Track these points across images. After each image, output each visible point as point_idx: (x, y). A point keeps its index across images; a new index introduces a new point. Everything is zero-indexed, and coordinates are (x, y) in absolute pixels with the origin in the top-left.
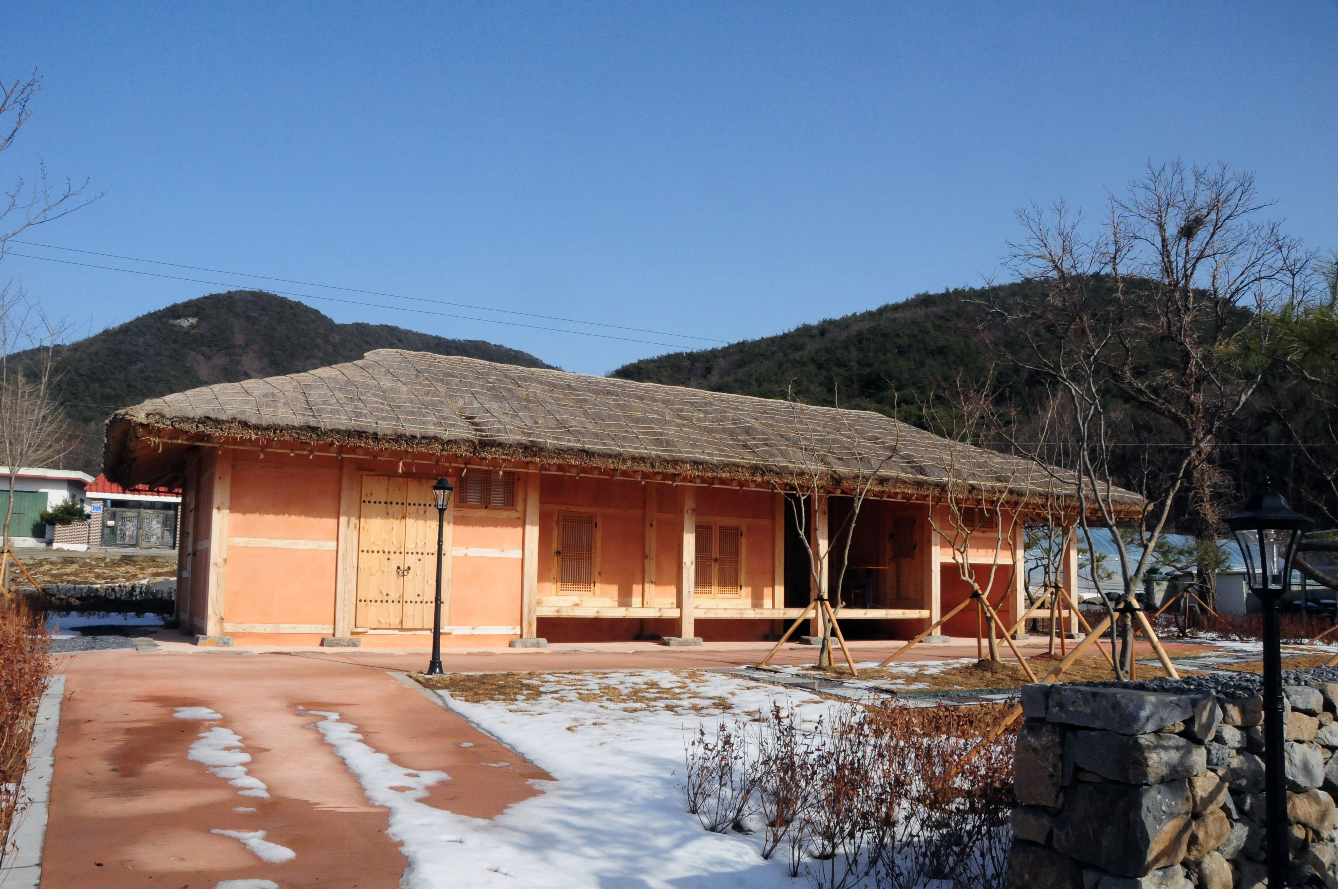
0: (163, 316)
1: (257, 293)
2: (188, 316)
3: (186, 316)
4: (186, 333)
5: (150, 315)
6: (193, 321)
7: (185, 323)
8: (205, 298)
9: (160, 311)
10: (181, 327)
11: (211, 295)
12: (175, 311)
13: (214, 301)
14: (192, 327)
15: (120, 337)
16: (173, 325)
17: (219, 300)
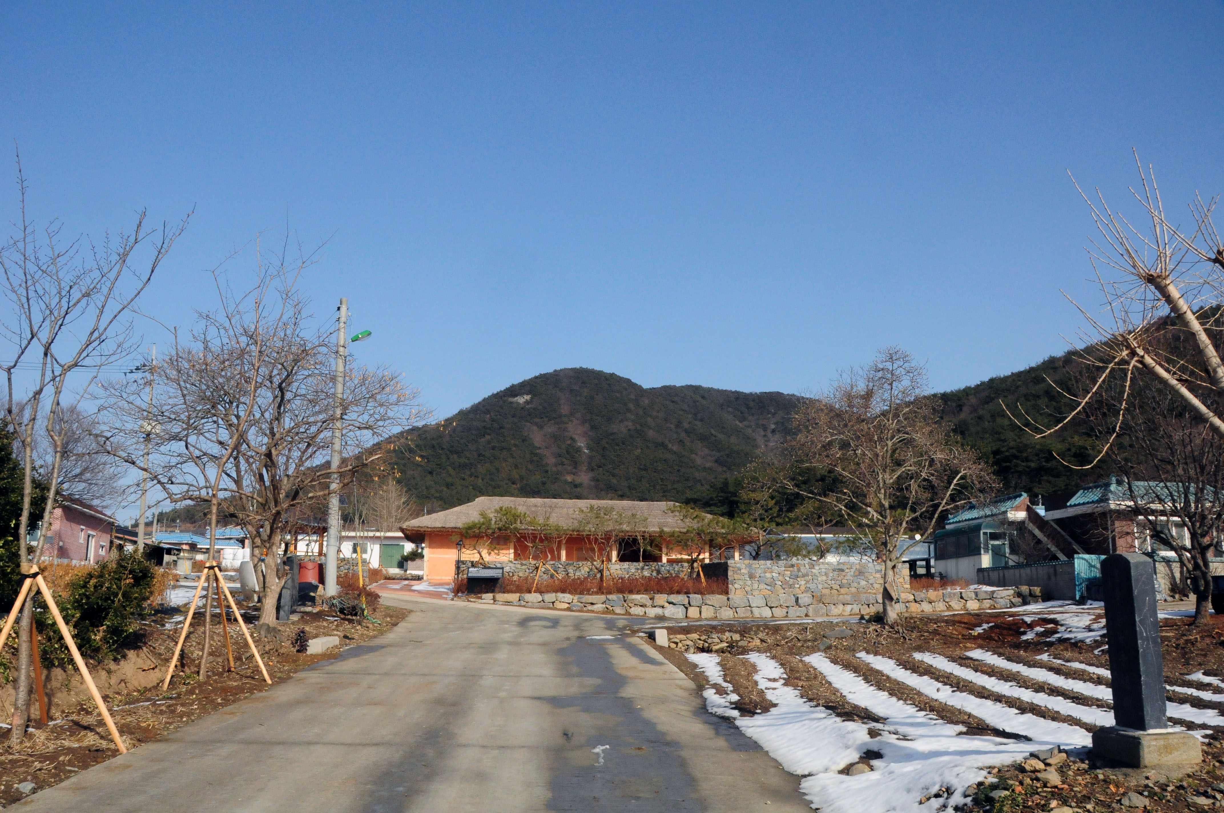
0: (504, 396)
1: (578, 369)
2: (524, 394)
3: (521, 394)
4: (522, 408)
5: (494, 396)
6: (528, 397)
7: (521, 400)
8: (536, 378)
9: (501, 391)
10: (518, 404)
11: (541, 375)
12: (513, 391)
13: (543, 379)
14: (527, 402)
15: (471, 416)
16: (511, 403)
17: (547, 379)
